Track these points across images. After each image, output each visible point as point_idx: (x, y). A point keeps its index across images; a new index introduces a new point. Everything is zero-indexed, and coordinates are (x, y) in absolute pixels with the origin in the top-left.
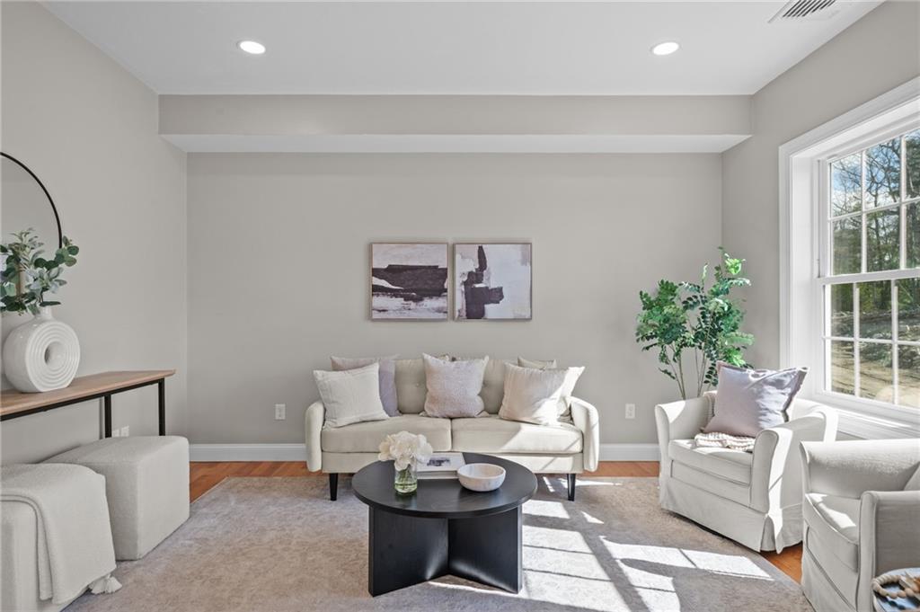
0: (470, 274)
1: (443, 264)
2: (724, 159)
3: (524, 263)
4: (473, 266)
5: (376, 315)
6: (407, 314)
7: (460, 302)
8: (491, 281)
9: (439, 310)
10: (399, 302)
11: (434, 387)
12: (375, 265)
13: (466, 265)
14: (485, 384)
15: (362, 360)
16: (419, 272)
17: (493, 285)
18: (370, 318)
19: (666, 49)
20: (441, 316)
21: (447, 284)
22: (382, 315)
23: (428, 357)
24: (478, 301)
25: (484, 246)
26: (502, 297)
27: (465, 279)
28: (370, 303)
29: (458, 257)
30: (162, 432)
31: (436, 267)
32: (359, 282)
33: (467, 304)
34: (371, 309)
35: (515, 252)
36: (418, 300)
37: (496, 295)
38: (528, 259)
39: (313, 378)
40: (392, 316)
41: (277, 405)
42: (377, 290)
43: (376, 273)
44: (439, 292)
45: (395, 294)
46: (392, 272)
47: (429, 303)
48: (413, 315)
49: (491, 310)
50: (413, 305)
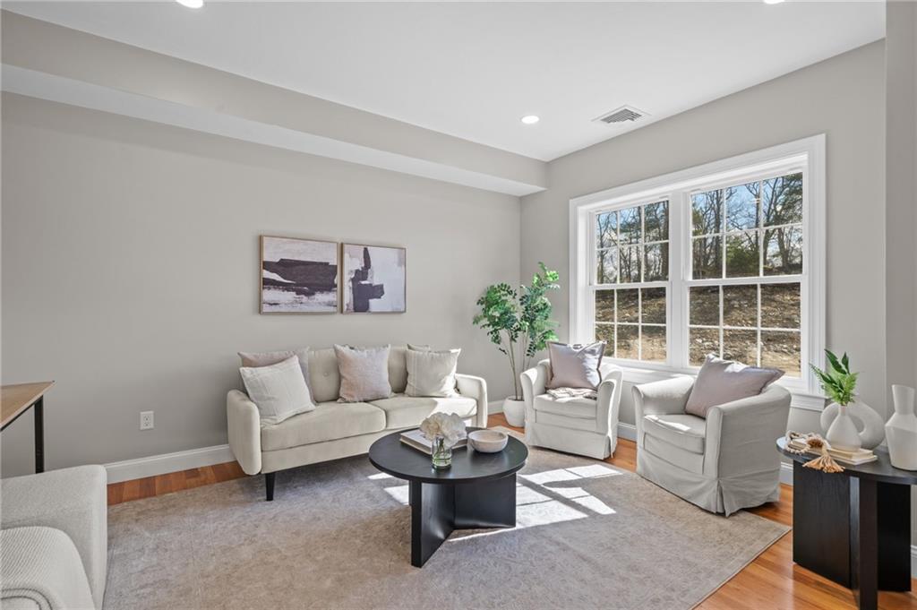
0: (357, 271)
1: (333, 261)
3: (400, 265)
4: (358, 264)
5: (266, 308)
6: (299, 308)
7: (348, 296)
8: (375, 279)
9: (329, 304)
10: (291, 295)
12: (266, 258)
13: (353, 264)
16: (310, 267)
17: (376, 282)
18: (260, 311)
19: (530, 120)
20: (332, 309)
21: (337, 280)
22: (274, 309)
23: (340, 348)
24: (364, 295)
25: (369, 248)
26: (383, 293)
27: (353, 276)
28: (260, 296)
29: (346, 256)
31: (327, 264)
32: (245, 278)
33: (355, 299)
34: (260, 302)
35: (392, 255)
36: (308, 294)
37: (378, 291)
38: (403, 262)
40: (283, 309)
41: (142, 413)
42: (268, 283)
43: (267, 266)
44: (329, 287)
45: (286, 287)
46: (284, 266)
47: (321, 297)
48: (305, 308)
49: (374, 304)
50: (305, 299)
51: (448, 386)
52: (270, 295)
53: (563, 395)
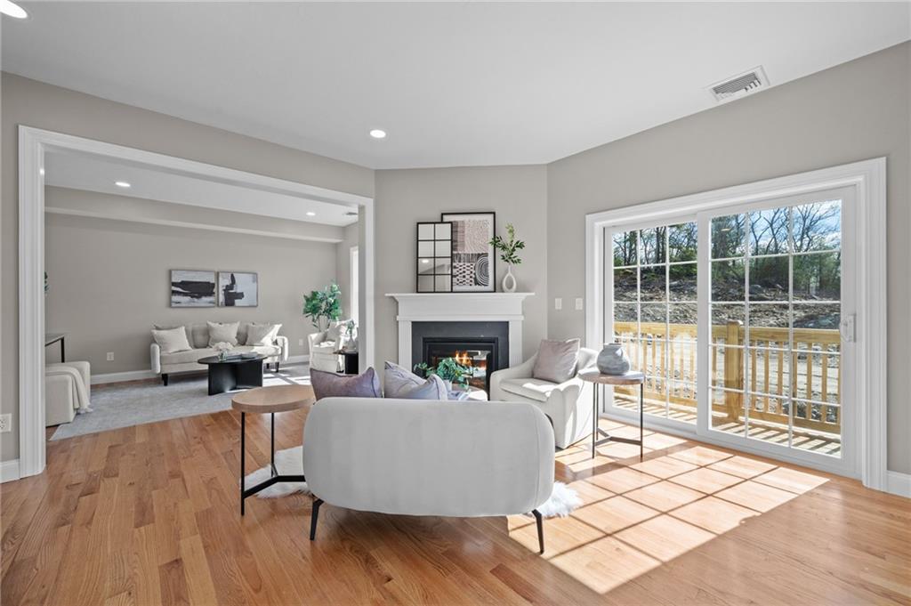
0: (227, 286)
1: (213, 281)
2: (336, 245)
3: (254, 282)
4: (228, 282)
5: (173, 305)
6: (193, 304)
7: (222, 298)
8: (238, 289)
9: (210, 302)
10: (188, 298)
11: (214, 335)
12: (174, 280)
13: (224, 282)
14: (238, 334)
15: (174, 326)
16: (199, 284)
17: (239, 291)
18: (170, 306)
20: (211, 305)
21: (215, 290)
22: (178, 305)
23: (210, 323)
24: (231, 298)
25: (235, 275)
26: (243, 296)
27: (224, 288)
28: (170, 299)
29: (220, 279)
30: (63, 361)
31: (209, 283)
32: (162, 289)
33: (226, 299)
34: (170, 302)
35: (249, 277)
36: (198, 297)
37: (240, 296)
38: (256, 280)
39: (152, 333)
40: (184, 305)
41: (107, 353)
42: (174, 293)
43: (174, 284)
44: (211, 294)
45: (185, 295)
46: (183, 284)
47: (205, 299)
48: (196, 305)
49: (237, 302)
50: (196, 300)
51: (267, 340)
52: (175, 298)
53: (324, 345)
